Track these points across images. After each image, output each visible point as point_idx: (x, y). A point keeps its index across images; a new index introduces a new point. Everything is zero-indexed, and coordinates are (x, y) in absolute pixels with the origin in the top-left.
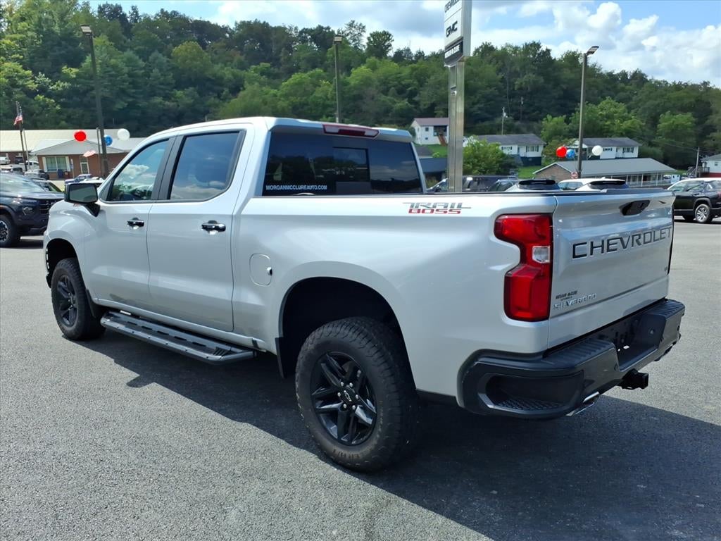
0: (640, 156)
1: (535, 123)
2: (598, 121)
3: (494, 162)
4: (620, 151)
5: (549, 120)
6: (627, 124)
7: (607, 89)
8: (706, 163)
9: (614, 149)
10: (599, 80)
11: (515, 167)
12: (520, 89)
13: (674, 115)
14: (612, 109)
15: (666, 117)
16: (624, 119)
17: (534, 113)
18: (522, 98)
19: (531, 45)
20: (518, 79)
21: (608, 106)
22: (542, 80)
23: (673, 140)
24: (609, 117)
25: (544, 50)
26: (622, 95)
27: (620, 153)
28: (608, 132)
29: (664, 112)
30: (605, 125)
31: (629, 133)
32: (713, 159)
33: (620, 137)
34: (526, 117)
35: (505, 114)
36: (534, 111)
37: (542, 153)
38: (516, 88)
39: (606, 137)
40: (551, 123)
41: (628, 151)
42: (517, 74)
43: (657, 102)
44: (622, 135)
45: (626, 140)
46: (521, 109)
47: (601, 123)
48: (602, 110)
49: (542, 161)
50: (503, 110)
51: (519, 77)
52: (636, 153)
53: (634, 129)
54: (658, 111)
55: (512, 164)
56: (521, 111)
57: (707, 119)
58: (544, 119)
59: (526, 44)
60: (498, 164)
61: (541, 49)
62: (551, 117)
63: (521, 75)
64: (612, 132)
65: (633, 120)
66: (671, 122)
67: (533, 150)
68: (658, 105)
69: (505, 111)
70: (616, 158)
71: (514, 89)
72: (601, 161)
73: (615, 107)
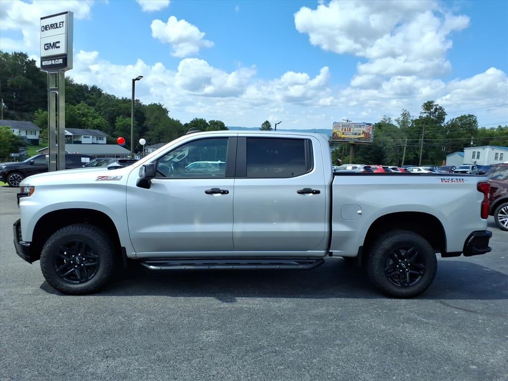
0: (108, 143)
1: (26, 114)
2: (77, 117)
3: (7, 141)
4: (95, 139)
5: (40, 112)
6: (96, 121)
7: (78, 95)
8: (147, 150)
9: (91, 137)
10: (73, 89)
11: (24, 146)
12: (12, 86)
13: (125, 118)
14: (86, 110)
15: (120, 119)
16: (95, 118)
17: (25, 106)
18: (14, 93)
19: (19, 54)
20: (10, 78)
21: (83, 108)
22: (30, 82)
23: (126, 134)
24: (84, 115)
25: (31, 59)
26: (89, 100)
27: (95, 141)
28: (84, 125)
29: (119, 115)
30: (82, 120)
31: (98, 127)
32: (151, 148)
33: (93, 129)
34: (19, 108)
35: (4, 104)
36: (24, 105)
37: (39, 137)
38: (9, 84)
39: (84, 128)
40: (42, 115)
41: (100, 139)
42: (9, 75)
43: (113, 109)
44: (94, 128)
45: (98, 131)
46: (14, 101)
47: (80, 118)
48: (79, 110)
49: (39, 143)
50: (2, 100)
51: (11, 77)
52: (105, 141)
53: (102, 124)
54: (114, 114)
55: (23, 144)
56: (14, 103)
57: (143, 123)
58: (36, 111)
59: (15, 53)
60: (11, 143)
61: (28, 59)
62: (41, 110)
63: (12, 76)
64: (87, 125)
65: (101, 119)
66: (124, 122)
67: (32, 134)
68: (114, 111)
69: (4, 102)
70: (93, 143)
71: (6, 86)
72: (83, 145)
73: (88, 109)
